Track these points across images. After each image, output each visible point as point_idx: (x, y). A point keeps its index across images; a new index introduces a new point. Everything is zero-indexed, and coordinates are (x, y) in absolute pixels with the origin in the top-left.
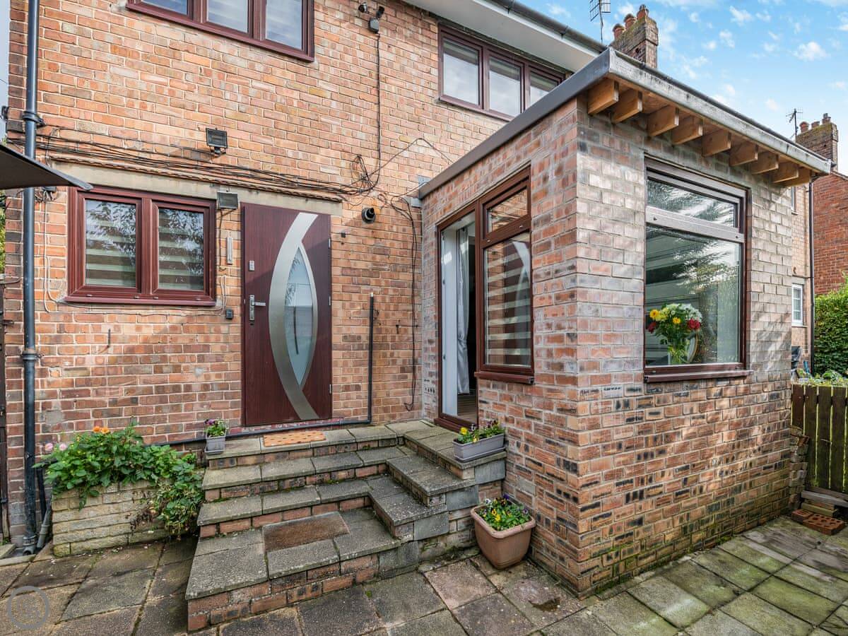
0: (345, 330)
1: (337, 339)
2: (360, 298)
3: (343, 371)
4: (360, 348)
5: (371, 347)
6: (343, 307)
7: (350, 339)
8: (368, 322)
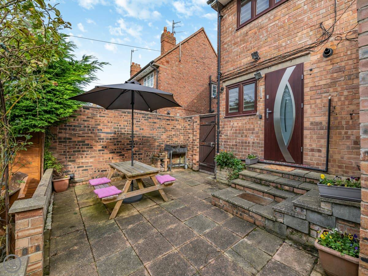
0: (311, 120)
1: (307, 124)
2: (322, 101)
3: (310, 141)
4: (322, 129)
5: (329, 128)
6: (311, 107)
7: (315, 124)
8: (327, 114)
